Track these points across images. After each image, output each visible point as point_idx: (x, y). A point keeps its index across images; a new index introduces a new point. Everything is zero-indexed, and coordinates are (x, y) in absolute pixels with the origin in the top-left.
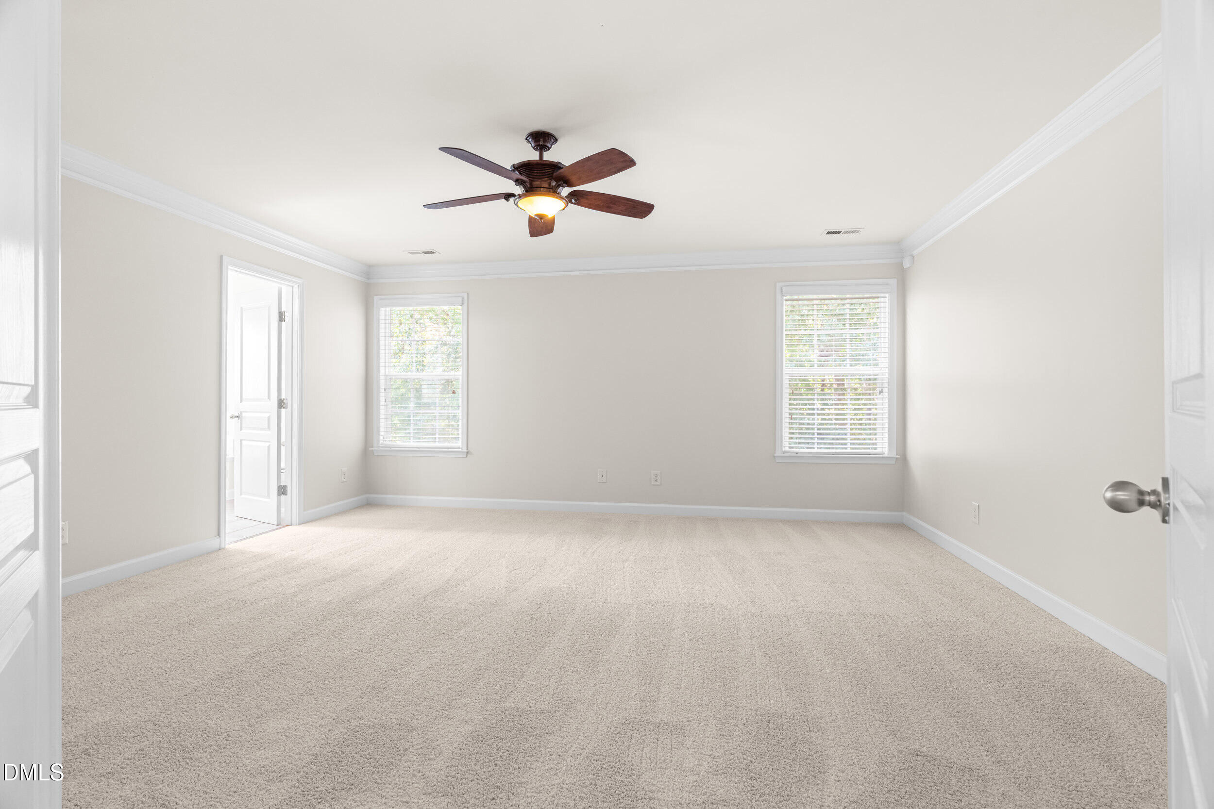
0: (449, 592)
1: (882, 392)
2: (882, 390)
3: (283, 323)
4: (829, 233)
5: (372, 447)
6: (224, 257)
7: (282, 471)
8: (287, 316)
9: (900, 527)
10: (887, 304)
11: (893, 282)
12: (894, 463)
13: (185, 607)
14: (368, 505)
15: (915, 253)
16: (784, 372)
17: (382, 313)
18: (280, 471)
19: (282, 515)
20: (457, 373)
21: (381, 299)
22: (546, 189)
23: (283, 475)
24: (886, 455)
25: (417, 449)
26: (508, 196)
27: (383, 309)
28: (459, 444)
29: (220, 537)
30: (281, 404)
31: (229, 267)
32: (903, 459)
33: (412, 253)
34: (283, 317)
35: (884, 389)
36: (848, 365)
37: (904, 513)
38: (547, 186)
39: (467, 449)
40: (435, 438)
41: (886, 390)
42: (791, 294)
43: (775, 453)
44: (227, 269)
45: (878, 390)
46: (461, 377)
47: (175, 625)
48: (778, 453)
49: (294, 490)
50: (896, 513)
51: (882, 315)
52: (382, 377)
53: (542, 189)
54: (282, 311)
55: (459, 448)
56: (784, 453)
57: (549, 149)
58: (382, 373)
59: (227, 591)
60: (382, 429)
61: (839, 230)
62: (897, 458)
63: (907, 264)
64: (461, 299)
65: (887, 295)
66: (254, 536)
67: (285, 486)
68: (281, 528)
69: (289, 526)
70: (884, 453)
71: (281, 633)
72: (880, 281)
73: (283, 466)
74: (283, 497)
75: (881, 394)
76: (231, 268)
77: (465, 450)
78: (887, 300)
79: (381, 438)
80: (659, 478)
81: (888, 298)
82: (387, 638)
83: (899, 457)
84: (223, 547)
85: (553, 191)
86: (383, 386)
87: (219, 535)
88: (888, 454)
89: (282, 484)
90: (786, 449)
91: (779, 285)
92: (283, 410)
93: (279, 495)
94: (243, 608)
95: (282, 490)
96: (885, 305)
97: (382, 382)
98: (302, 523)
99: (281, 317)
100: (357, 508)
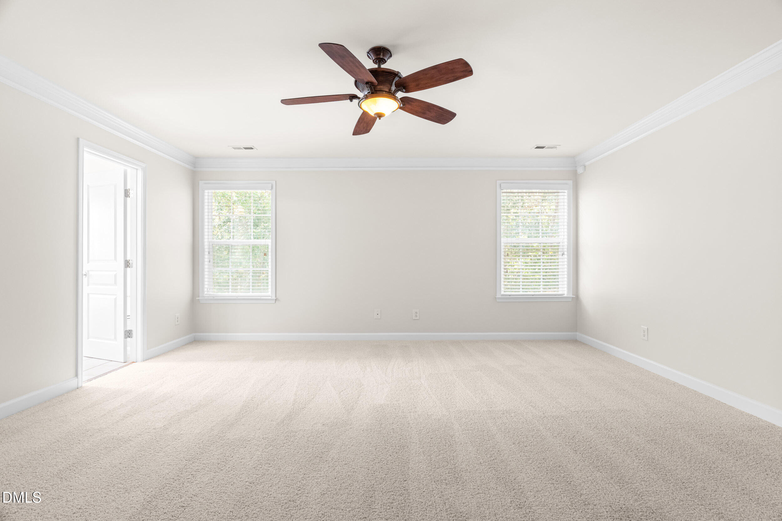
0: (300, 415)
1: (564, 254)
2: (564, 253)
3: (128, 198)
4: (537, 148)
5: (199, 297)
6: (81, 140)
7: (128, 317)
8: (132, 193)
9: (575, 341)
10: (566, 197)
11: (570, 182)
12: (571, 300)
13: (60, 451)
14: (195, 342)
15: (587, 164)
16: (502, 241)
17: (206, 194)
18: (126, 317)
19: (128, 353)
20: (267, 240)
21: (206, 183)
22: (387, 92)
23: (128, 322)
24: (565, 296)
25: (236, 298)
26: (352, 97)
27: (206, 191)
28: (269, 293)
29: (78, 378)
30: (127, 264)
31: (85, 149)
32: (576, 299)
33: (235, 148)
34: (129, 193)
35: (565, 252)
36: (541, 237)
37: (577, 333)
38: (387, 90)
39: (276, 297)
40: (249, 289)
41: (566, 253)
42: (507, 189)
43: (496, 296)
44: (83, 151)
45: (560, 253)
46: (270, 244)
47: (55, 473)
48: (498, 296)
49: (138, 334)
50: (573, 333)
51: (562, 204)
52: (206, 244)
53: (384, 92)
54: (128, 188)
55: (270, 296)
56: (503, 295)
57: (386, 62)
58: (206, 240)
59: (98, 430)
60: (206, 283)
61: (544, 146)
62: (573, 297)
63: (580, 170)
64: (270, 185)
65: (566, 191)
66: (106, 374)
67: (131, 331)
68: (128, 365)
69: (135, 362)
70: (564, 294)
71: (167, 471)
72: (562, 182)
73: (128, 314)
74: (128, 339)
75: (563, 255)
76: (87, 150)
77: (274, 298)
78: (566, 194)
79: (206, 290)
80: (418, 315)
81: (567, 193)
82: (270, 466)
83: (575, 296)
84: (80, 386)
85: (391, 94)
86: (207, 250)
87: (77, 375)
88: (567, 295)
89: (128, 329)
90: (503, 293)
91: (498, 182)
92: (128, 269)
93: (126, 338)
94: (120, 447)
95: (128, 334)
96: (564, 197)
97: (206, 247)
98: (145, 360)
99: (127, 194)
100: (186, 345)
